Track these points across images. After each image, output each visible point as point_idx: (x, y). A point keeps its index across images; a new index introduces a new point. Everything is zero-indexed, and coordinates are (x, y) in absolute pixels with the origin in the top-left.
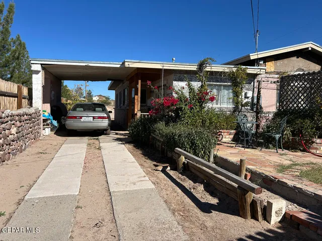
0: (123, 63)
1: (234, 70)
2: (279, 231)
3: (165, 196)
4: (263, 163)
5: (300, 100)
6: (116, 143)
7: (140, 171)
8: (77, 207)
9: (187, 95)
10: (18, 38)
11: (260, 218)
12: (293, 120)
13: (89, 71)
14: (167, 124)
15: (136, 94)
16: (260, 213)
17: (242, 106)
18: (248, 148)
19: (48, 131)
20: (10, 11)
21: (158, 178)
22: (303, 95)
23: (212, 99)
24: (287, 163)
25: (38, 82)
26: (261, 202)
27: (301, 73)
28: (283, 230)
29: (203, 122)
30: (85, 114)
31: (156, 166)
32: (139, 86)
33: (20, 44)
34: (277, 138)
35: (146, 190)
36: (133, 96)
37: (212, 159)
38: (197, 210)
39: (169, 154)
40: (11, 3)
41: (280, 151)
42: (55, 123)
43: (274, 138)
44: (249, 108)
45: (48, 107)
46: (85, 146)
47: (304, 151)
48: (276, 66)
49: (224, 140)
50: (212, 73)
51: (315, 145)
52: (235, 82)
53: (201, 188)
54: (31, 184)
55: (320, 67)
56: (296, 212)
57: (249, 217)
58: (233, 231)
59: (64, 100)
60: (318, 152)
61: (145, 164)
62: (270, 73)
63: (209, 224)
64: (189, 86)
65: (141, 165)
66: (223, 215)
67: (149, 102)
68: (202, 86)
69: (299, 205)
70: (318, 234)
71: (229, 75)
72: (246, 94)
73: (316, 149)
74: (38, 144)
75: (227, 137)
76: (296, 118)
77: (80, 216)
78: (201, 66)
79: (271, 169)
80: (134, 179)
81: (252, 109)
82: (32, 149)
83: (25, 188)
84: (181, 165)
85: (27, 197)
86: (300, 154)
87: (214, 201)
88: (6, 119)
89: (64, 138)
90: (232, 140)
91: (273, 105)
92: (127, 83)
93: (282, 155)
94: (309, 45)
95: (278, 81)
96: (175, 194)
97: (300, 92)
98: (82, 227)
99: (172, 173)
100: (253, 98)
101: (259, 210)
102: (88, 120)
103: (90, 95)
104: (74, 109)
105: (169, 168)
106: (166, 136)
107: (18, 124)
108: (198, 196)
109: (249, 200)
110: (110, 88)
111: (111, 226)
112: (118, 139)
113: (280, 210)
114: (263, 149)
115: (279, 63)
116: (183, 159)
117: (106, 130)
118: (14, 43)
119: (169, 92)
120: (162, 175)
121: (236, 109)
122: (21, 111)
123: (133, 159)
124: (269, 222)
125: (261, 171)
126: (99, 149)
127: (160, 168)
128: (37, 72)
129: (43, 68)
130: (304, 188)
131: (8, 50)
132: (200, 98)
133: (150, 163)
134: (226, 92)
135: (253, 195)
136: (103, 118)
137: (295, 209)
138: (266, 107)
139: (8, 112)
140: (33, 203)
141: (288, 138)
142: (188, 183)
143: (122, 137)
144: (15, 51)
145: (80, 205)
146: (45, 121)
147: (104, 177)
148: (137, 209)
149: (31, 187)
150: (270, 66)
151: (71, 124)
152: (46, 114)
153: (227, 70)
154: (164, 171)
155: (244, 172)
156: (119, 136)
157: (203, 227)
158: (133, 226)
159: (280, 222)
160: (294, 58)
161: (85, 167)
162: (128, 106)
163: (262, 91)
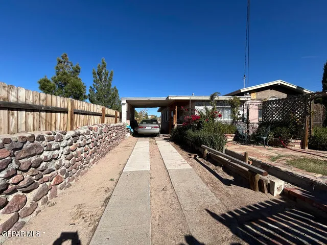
0: (168, 98)
1: (232, 99)
2: (281, 201)
3: (199, 174)
4: (258, 155)
5: (274, 116)
6: (165, 141)
7: (181, 158)
8: (151, 178)
9: (205, 114)
10: (115, 88)
11: (266, 191)
12: (274, 128)
13: (150, 103)
14: (193, 131)
15: (174, 114)
16: (265, 188)
17: (238, 119)
18: (245, 145)
19: (128, 135)
20: (112, 74)
21: (192, 162)
22: (276, 112)
23: (220, 116)
24: (275, 155)
25: (124, 109)
26: (266, 181)
27: (274, 99)
28: (284, 200)
29: (215, 129)
30: (147, 125)
31: (190, 155)
32: (176, 110)
33: (116, 90)
34: (265, 139)
35: (187, 170)
36: (172, 115)
37: (224, 152)
38: (221, 183)
39: (196, 148)
40: (112, 70)
41: (266, 147)
42: (132, 130)
43: (263, 139)
44: (241, 120)
45: (129, 122)
46: (148, 142)
47: (283, 147)
48: (257, 95)
49: (228, 140)
50: (218, 101)
51: (290, 144)
52: (233, 106)
53: (221, 169)
54: (125, 163)
55: (286, 95)
56: (291, 189)
57: (258, 190)
58: (248, 199)
59: (135, 118)
60: (293, 148)
61: (183, 154)
62: (253, 100)
63: (231, 193)
64: (206, 108)
65: (181, 154)
66: (239, 187)
67: (181, 118)
68: (213, 109)
69: (293, 184)
70: (314, 206)
71: (229, 102)
72: (239, 112)
73: (292, 146)
74: (124, 141)
75: (230, 138)
76: (276, 126)
77: (154, 183)
78: (212, 97)
79: (266, 159)
80: (179, 162)
81: (243, 121)
82: (122, 144)
83: (122, 166)
84: (205, 155)
85: (124, 171)
86: (281, 149)
87: (231, 178)
88: (111, 129)
89: (137, 138)
90: (233, 140)
91: (256, 119)
92: (168, 108)
93: (269, 149)
94: (279, 82)
95: (261, 105)
96: (205, 173)
97: (274, 111)
98: (156, 190)
99: (200, 159)
100: (243, 115)
101: (265, 186)
102: (149, 128)
103: (147, 115)
104: (142, 123)
105: (198, 157)
106: (195, 137)
107: (116, 131)
108: (220, 174)
109: (257, 180)
110: (159, 111)
111: (171, 191)
112: (165, 139)
113: (280, 187)
114: (255, 146)
115: (259, 93)
116: (206, 151)
117: (158, 134)
118: (113, 90)
119: (193, 112)
120: (195, 161)
121: (234, 122)
122: (117, 124)
123: (176, 151)
124: (273, 194)
125: (259, 160)
126: (156, 144)
127: (193, 156)
128: (124, 104)
129: (127, 102)
130: (294, 172)
131: (110, 94)
132: (212, 116)
133: (185, 153)
134: (227, 111)
135: (260, 176)
136: (157, 127)
137: (290, 187)
138: (252, 120)
139: (112, 125)
140: (128, 174)
141: (272, 139)
142: (212, 166)
143: (167, 138)
144: (113, 94)
145: (152, 177)
146: (127, 129)
147: (162, 160)
148: (185, 181)
149: (125, 165)
150: (254, 96)
151: (141, 131)
152: (128, 126)
153: (228, 99)
154: (195, 158)
155: (248, 160)
156: (165, 137)
157: (228, 195)
158: (184, 191)
159: (280, 195)
160: (269, 90)
161: (150, 155)
162: (169, 120)
163: (250, 111)
